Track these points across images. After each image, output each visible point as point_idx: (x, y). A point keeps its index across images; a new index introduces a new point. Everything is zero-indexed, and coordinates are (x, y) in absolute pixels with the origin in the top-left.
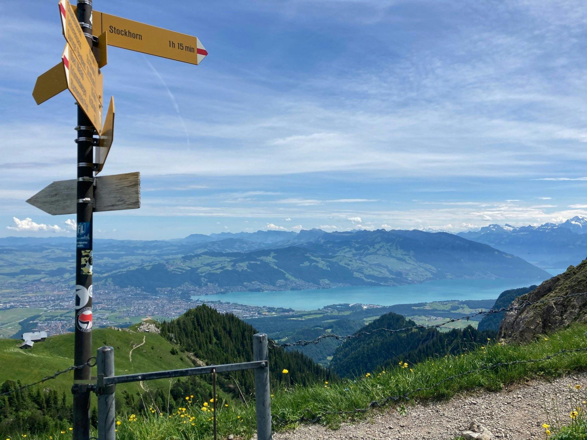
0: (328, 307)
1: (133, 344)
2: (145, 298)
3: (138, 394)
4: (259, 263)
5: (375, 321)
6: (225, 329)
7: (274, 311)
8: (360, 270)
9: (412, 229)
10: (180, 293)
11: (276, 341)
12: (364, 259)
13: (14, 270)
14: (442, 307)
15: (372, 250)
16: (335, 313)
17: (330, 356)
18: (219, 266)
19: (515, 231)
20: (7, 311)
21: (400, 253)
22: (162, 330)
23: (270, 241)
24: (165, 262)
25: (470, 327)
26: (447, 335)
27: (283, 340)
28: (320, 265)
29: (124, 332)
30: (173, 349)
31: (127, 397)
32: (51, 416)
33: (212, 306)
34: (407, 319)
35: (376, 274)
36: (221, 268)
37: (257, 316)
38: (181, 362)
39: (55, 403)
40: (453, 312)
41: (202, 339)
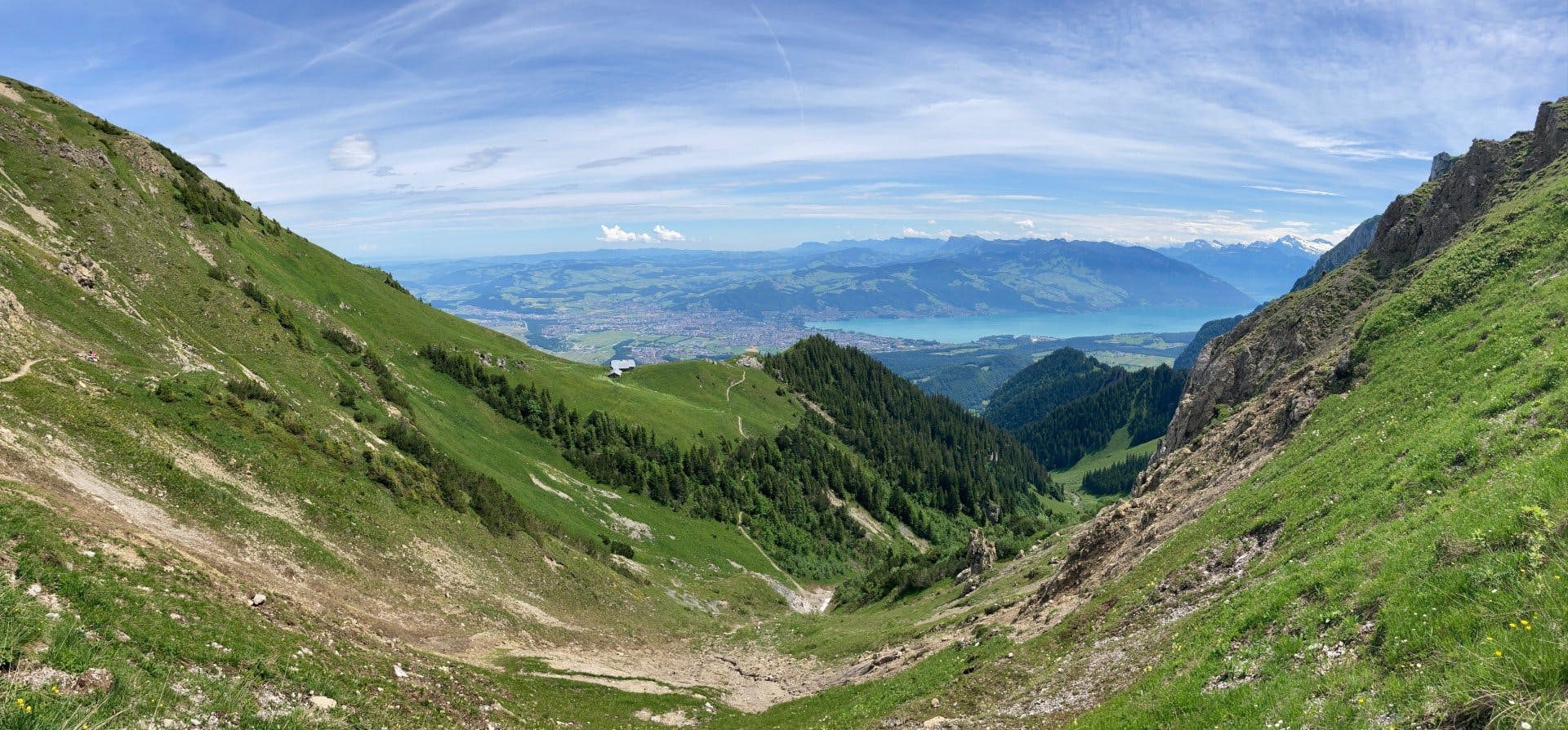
0: (986, 338)
1: (730, 381)
2: (749, 324)
3: (737, 441)
4: (892, 281)
5: (1046, 358)
6: (846, 366)
7: (912, 344)
8: (1030, 292)
9: (1100, 240)
10: (791, 318)
11: (915, 382)
12: (1035, 278)
13: (606, 287)
14: (1132, 341)
15: (1046, 266)
16: (995, 347)
17: (986, 399)
18: (839, 285)
19: (1223, 249)
20: (601, 333)
21: (1083, 271)
22: (766, 365)
23: (908, 252)
24: (771, 279)
25: (1164, 365)
26: (1136, 375)
27: (924, 380)
28: (975, 285)
29: (720, 365)
30: (779, 389)
31: (724, 444)
32: (639, 455)
33: (832, 337)
34: (1088, 356)
35: (1050, 297)
36: (842, 288)
37: (889, 350)
38: (788, 405)
39: (644, 441)
40: (1145, 347)
41: (816, 377)
